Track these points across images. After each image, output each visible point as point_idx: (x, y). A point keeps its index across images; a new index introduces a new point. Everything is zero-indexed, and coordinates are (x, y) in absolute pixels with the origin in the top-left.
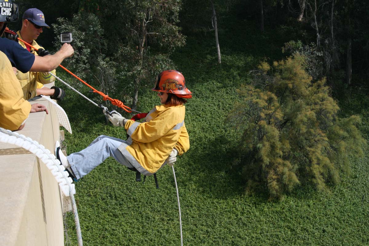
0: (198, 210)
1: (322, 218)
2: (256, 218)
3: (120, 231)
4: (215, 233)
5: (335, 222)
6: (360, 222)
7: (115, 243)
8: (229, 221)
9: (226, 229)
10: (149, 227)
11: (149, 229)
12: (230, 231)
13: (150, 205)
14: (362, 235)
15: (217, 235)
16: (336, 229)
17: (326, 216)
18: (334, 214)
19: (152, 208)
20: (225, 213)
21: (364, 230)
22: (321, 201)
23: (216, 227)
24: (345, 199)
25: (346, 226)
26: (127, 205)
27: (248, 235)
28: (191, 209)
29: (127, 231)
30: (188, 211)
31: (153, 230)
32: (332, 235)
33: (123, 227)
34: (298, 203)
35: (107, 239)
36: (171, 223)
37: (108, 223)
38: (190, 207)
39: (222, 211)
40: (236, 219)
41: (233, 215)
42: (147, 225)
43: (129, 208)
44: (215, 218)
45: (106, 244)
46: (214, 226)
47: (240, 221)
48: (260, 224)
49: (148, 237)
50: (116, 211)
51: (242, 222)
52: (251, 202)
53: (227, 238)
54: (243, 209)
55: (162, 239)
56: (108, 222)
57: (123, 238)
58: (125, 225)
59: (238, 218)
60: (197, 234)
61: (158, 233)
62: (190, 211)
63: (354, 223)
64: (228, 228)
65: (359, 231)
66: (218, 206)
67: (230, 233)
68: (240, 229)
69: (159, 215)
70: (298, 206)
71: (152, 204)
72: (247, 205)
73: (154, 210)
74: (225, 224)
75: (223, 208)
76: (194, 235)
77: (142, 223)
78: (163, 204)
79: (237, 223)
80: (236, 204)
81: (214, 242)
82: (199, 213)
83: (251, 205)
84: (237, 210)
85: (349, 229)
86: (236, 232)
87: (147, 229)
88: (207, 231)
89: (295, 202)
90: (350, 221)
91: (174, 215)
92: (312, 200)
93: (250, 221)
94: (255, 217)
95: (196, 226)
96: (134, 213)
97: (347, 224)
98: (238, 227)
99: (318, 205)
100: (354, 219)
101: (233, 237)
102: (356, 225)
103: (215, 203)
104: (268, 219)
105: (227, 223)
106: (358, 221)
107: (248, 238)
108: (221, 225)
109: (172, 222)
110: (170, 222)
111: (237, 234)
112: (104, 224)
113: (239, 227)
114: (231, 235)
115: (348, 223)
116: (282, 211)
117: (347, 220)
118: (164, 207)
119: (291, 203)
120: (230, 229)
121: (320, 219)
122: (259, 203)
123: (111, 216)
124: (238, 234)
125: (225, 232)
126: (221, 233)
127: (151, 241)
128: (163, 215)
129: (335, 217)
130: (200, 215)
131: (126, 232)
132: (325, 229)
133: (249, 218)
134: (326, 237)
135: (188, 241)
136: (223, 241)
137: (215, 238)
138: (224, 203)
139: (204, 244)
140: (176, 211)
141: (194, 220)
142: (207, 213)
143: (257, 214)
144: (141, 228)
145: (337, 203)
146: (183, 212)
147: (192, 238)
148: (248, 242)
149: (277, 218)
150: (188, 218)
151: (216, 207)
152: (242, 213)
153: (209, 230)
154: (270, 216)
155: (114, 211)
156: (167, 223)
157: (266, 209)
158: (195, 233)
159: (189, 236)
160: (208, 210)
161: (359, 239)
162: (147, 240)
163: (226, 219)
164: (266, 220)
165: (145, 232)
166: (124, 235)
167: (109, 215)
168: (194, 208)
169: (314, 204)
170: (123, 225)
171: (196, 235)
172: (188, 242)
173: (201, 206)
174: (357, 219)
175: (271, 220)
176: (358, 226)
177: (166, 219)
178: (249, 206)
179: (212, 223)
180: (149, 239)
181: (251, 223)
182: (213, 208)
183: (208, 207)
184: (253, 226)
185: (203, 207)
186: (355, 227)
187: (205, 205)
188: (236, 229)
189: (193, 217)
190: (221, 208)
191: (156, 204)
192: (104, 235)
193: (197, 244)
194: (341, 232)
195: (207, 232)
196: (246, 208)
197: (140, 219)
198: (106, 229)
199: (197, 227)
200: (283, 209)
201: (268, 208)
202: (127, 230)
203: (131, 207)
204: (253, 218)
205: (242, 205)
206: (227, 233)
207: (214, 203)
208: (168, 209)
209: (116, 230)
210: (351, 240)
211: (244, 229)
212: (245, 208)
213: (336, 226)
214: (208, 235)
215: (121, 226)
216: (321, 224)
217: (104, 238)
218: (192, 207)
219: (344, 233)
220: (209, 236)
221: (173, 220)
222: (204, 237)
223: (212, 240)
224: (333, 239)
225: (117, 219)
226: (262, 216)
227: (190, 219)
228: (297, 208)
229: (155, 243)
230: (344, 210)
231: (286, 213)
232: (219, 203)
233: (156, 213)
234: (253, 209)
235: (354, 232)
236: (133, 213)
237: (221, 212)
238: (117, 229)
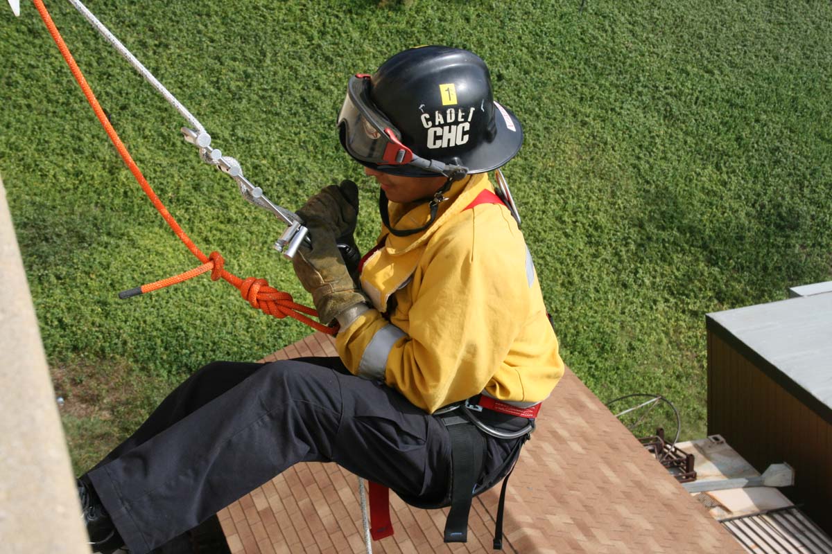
0: (223, 23)
1: (495, 47)
2: (353, 45)
3: (48, 70)
4: (263, 77)
5: (524, 56)
6: (575, 58)
7: (37, 99)
8: (294, 52)
9: (288, 70)
10: (113, 62)
11: (115, 66)
12: (297, 74)
13: (113, 11)
14: (579, 88)
15: (267, 82)
16: (526, 73)
17: (504, 42)
18: (520, 38)
19: (117, 16)
20: (284, 32)
21: (584, 75)
22: (491, 8)
23: (265, 65)
24: (543, 7)
25: (547, 66)
26: (60, 9)
27: (335, 83)
28: (208, 22)
29: (63, 70)
30: (201, 27)
31: (122, 69)
32: (517, 85)
33: (53, 59)
34: (444, 13)
35: (16, 87)
36: (164, 54)
37: (17, 50)
38: (204, 17)
39: (277, 28)
40: (309, 46)
41: (302, 38)
42: (109, 57)
43: (65, 15)
44: (263, 44)
45: (15, 101)
46: (260, 61)
47: (319, 52)
48: (363, 60)
49: (113, 84)
50: (34, 20)
51: (323, 54)
52: (341, 8)
53: (292, 91)
54: (324, 25)
55: (145, 90)
56: (18, 46)
57: (54, 86)
58: (58, 55)
59: (313, 44)
60: (222, 80)
61: (134, 77)
62: (206, 26)
63: (562, 59)
64: (291, 68)
65: (573, 78)
66: (267, 15)
67: (296, 78)
68: (317, 69)
69: (135, 35)
70: (445, 21)
71: (116, 8)
72: (334, 15)
73: (123, 22)
74: (285, 58)
75: (278, 20)
76: (217, 82)
77: (97, 50)
78: (143, 7)
79: (311, 57)
80: (308, 13)
81: (263, 97)
82: (225, 32)
83: (341, 15)
84: (311, 26)
85: (553, 74)
86: (309, 76)
87: (109, 66)
88: (245, 72)
89: (438, 9)
90: (554, 56)
91: (170, 33)
92: (475, 7)
93: (341, 53)
94: (351, 42)
95: (219, 61)
96: (77, 26)
97: (549, 62)
98: (312, 65)
99: (487, 17)
100: (563, 51)
101: (304, 89)
102: (567, 65)
103: (262, 8)
104: (379, 49)
105: (289, 55)
106: (571, 56)
107: (336, 92)
108: (277, 60)
109: (164, 51)
110: (160, 50)
111: (310, 82)
112: (9, 53)
113: (316, 65)
114: (299, 84)
115: (550, 59)
116: (409, 31)
117: (549, 53)
118: (145, 15)
119: (430, 11)
120: (296, 69)
121: (491, 50)
122: (359, 11)
123: (23, 33)
124: (315, 82)
125: (286, 75)
126: (276, 78)
127: (120, 93)
128: (145, 33)
129: (523, 45)
130: (229, 36)
131: (60, 71)
132: (501, 72)
133: (337, 44)
134: (504, 90)
135: (204, 96)
136: (281, 97)
137: (265, 90)
138: (282, 9)
139: (240, 103)
140: (173, 26)
141: (214, 48)
142: (243, 32)
143: (356, 35)
144: (95, 64)
145: (526, 13)
146: (190, 28)
147: (212, 90)
148: (337, 99)
149: (398, 45)
150: (200, 41)
151: (264, 16)
152: (323, 34)
153: (250, 71)
154: (384, 43)
155: (30, 22)
156: (155, 53)
157: (374, 25)
158: (218, 79)
159: (206, 85)
160: (246, 24)
161: (573, 95)
162: (111, 91)
163: (286, 46)
164: (374, 51)
165: (105, 74)
166: (56, 78)
167: (18, 31)
168: (214, 18)
169: (478, 16)
170: (53, 56)
171: (221, 82)
172: (203, 99)
173: (230, 14)
174: (570, 50)
175: (385, 50)
176: (570, 67)
177: (151, 42)
178: (337, 17)
179: (256, 54)
180: (114, 89)
181: (342, 56)
182: (257, 20)
183: (245, 18)
184: (347, 63)
185: (234, 16)
186: (565, 68)
187: (238, 12)
188: (310, 69)
189: (212, 41)
190: (274, 20)
191: (126, 7)
192: (10, 77)
193: (225, 103)
194: (535, 80)
195: (247, 76)
196: (330, 22)
197: (92, 42)
198: (14, 65)
199: (222, 64)
200: (413, 26)
201: (379, 23)
202: (62, 67)
203: (69, 13)
204: (347, 44)
205: (322, 14)
206: (289, 79)
207: (259, 9)
208: (156, 20)
209: (38, 67)
210: (558, 97)
211: (327, 70)
212: (327, 21)
213: (526, 67)
214: (247, 84)
215: (47, 58)
216: (493, 61)
217: (9, 84)
218: (208, 15)
219: (544, 83)
220: (250, 86)
221: (167, 46)
222: (240, 88)
223: (257, 94)
224: (520, 95)
225: (37, 42)
226: (367, 41)
227: (205, 45)
228: (443, 23)
229: (129, 99)
230: (541, 31)
231: (417, 34)
232: (270, 9)
233: (128, 29)
234: (347, 25)
235: (563, 79)
236: (74, 27)
237: (274, 30)
238: (40, 64)
